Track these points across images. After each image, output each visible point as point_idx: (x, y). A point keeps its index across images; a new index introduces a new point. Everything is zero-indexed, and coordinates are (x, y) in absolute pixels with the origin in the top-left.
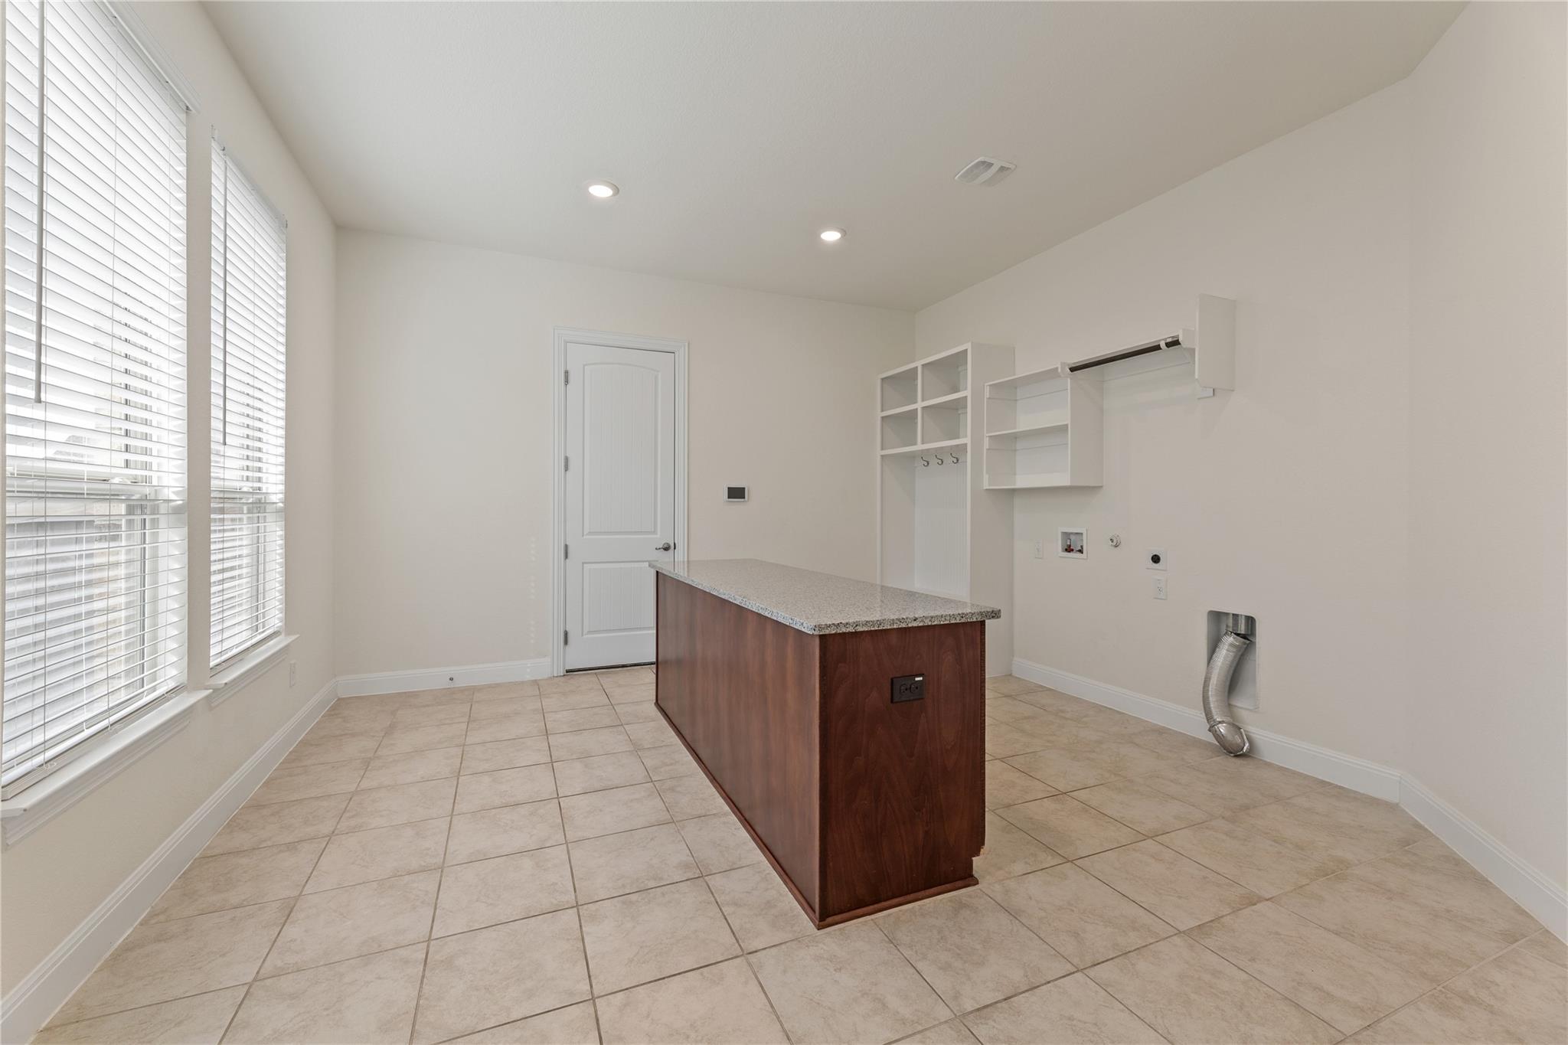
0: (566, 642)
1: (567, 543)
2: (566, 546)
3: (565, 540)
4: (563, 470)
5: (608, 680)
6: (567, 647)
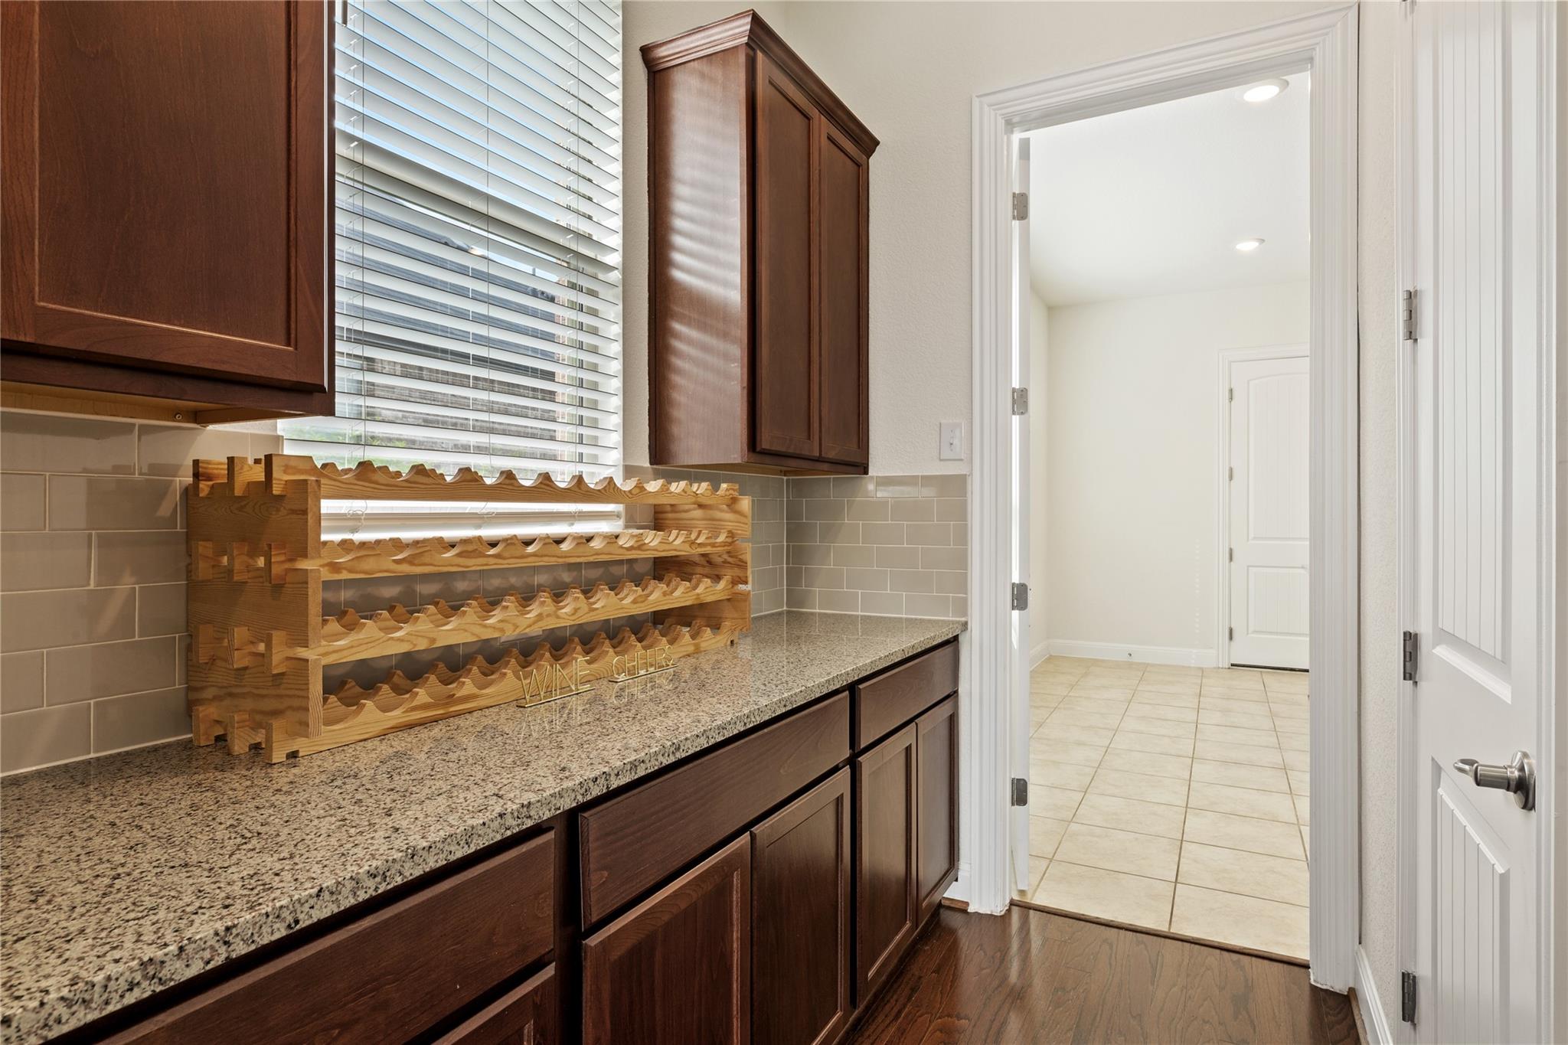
0: (1231, 638)
1: (1232, 547)
2: (1231, 550)
3: (1230, 544)
4: (1228, 479)
5: (1270, 678)
6: (1232, 643)
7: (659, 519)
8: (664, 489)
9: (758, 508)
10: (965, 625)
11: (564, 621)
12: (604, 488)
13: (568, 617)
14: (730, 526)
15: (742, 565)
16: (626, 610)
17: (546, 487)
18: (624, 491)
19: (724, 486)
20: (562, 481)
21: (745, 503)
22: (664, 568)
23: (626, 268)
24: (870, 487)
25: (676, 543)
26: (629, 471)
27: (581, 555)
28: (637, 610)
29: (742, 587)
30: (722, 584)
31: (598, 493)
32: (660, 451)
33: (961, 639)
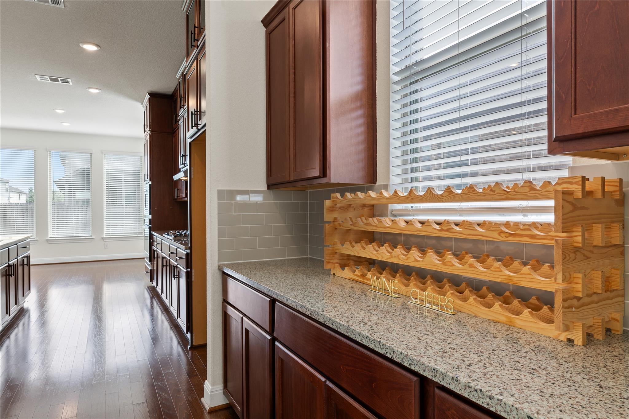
11: (402, 261)
12: (424, 195)
13: (403, 260)
16: (437, 267)
17: (394, 196)
18: (437, 195)
20: (402, 193)
27: (410, 230)
28: (445, 270)
31: (421, 197)
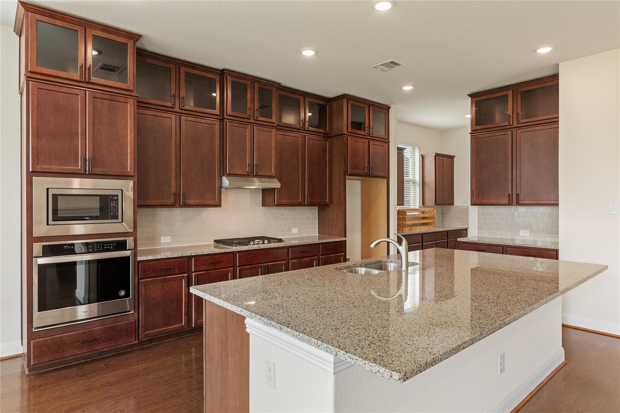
7: (423, 213)
8: (424, 209)
9: (437, 211)
10: (468, 227)
12: (417, 209)
14: (433, 213)
15: (435, 218)
18: (419, 209)
19: (432, 208)
21: (435, 211)
22: (424, 218)
23: (419, 182)
24: (453, 208)
25: (426, 215)
26: (420, 207)
29: (434, 221)
30: (432, 220)
32: (423, 204)
33: (468, 229)
